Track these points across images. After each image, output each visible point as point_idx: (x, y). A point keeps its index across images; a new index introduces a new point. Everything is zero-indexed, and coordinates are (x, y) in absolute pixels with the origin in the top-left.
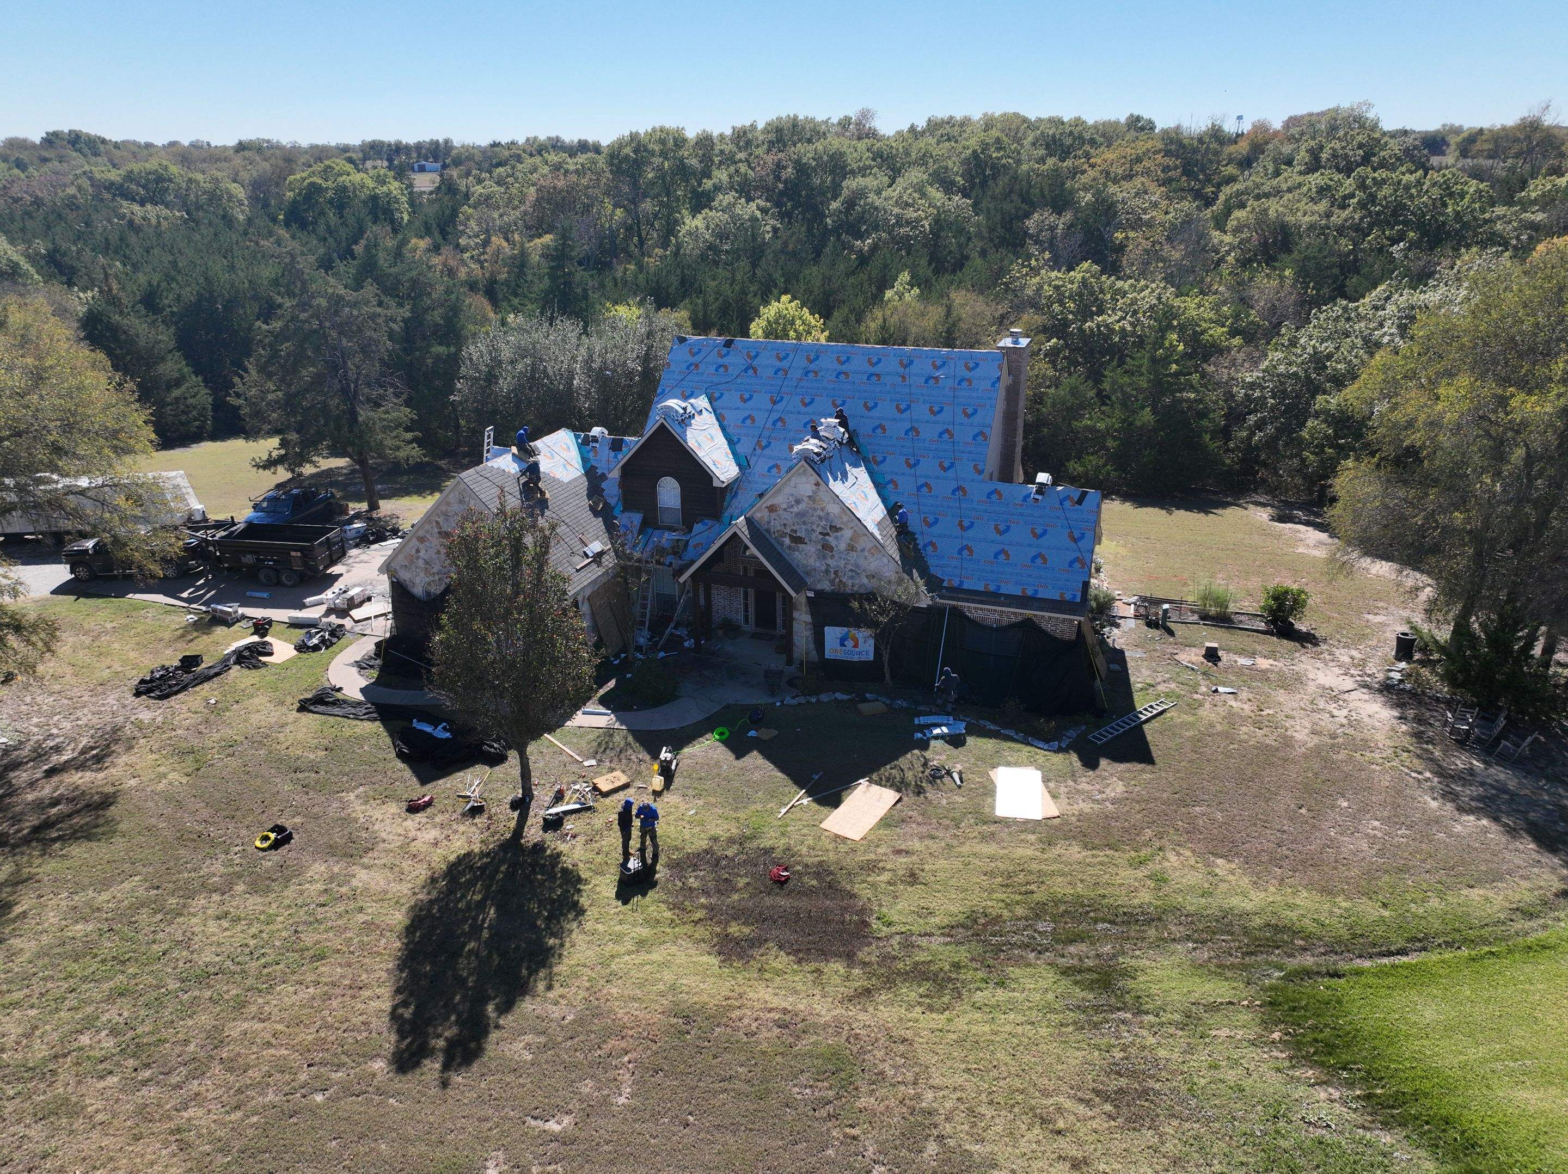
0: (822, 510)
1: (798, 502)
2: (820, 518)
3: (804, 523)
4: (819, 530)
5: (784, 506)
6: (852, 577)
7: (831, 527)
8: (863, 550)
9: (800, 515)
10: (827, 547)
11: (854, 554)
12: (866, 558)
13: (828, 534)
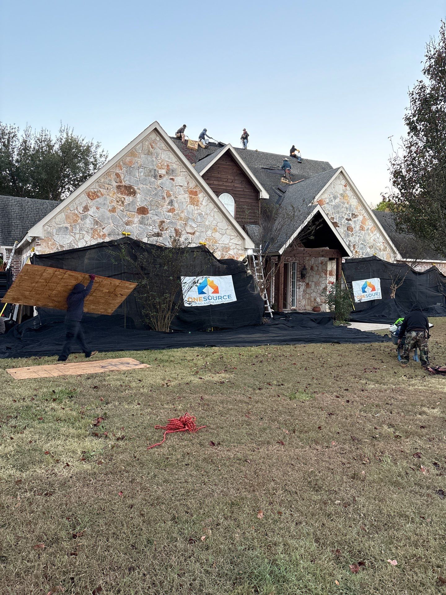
0: (348, 203)
1: (335, 198)
2: (347, 208)
3: (338, 212)
4: (346, 217)
5: (327, 201)
6: (362, 248)
7: (353, 214)
8: (368, 229)
9: (336, 207)
10: (349, 229)
11: (363, 232)
12: (369, 235)
13: (350, 220)
